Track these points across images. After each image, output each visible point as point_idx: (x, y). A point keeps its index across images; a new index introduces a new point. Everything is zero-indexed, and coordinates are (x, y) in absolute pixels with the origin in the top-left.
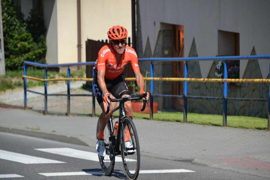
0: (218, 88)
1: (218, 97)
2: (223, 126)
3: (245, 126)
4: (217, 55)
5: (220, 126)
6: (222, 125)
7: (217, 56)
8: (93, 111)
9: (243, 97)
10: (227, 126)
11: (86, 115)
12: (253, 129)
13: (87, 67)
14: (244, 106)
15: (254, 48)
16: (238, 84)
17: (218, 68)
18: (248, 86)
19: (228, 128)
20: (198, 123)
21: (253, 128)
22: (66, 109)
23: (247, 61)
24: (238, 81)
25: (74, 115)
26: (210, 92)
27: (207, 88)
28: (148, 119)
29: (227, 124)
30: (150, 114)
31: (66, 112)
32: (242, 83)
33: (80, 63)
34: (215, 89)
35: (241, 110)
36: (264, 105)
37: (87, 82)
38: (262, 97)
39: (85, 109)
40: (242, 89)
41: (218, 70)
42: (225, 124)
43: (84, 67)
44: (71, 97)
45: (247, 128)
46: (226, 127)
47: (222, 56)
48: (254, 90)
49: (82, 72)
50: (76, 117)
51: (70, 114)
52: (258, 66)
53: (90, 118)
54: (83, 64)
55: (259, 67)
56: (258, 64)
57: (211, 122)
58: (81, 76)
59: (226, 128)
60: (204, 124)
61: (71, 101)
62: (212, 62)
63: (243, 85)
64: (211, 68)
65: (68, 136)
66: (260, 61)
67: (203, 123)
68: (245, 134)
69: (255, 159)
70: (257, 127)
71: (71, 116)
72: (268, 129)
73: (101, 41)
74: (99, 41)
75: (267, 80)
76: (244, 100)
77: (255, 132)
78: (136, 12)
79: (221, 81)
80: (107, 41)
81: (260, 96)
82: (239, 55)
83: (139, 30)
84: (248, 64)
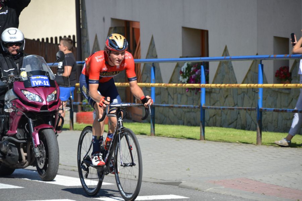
0: (182, 94)
1: (194, 106)
2: (200, 140)
3: (226, 140)
5: (196, 139)
6: (199, 138)
7: (180, 57)
9: (214, 104)
10: (205, 139)
14: (214, 115)
15: (226, 47)
16: (207, 90)
17: (183, 71)
20: (169, 136)
21: (237, 142)
23: (218, 63)
24: (219, 86)
26: (173, 99)
27: (169, 94)
29: (206, 137)
34: (179, 96)
35: (211, 119)
36: (239, 113)
38: (237, 104)
40: (212, 95)
42: (203, 137)
45: (229, 142)
46: (204, 141)
47: (187, 57)
48: (227, 96)
52: (231, 68)
55: (232, 70)
56: (232, 67)
57: (183, 135)
59: (205, 142)
60: (176, 138)
62: (175, 64)
63: (213, 90)
64: (174, 72)
66: (233, 63)
67: (174, 136)
69: (256, 181)
70: (240, 140)
72: (257, 143)
73: (36, 39)
74: (34, 40)
75: (256, 85)
76: (227, 108)
77: (243, 147)
78: (80, 6)
79: (198, 86)
80: (43, 39)
81: (234, 104)
82: (208, 56)
83: (85, 27)
84: (219, 66)
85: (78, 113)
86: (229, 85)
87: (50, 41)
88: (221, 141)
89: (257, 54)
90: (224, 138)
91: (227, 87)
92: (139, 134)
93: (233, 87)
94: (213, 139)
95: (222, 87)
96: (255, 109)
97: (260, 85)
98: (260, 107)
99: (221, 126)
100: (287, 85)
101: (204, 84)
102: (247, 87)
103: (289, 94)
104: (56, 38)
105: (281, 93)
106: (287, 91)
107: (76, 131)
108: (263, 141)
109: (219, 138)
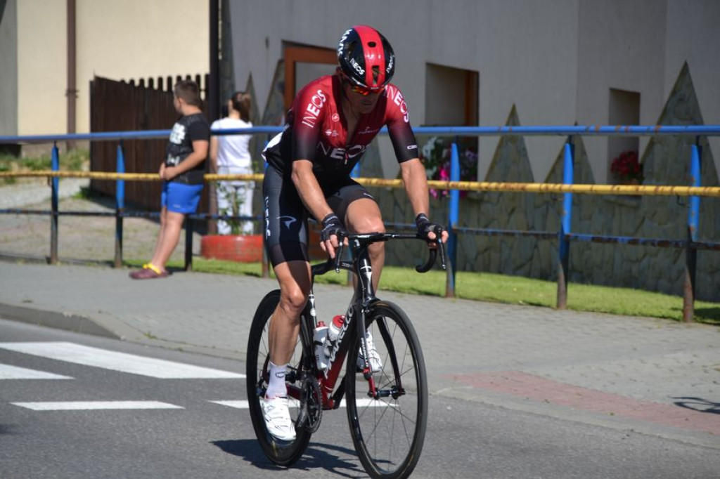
2: (447, 295)
3: (499, 298)
4: (423, 123)
5: (438, 295)
6: (443, 292)
7: (422, 126)
8: (117, 252)
9: (486, 226)
10: (454, 296)
11: (98, 262)
12: (520, 304)
13: (93, 145)
14: (486, 250)
15: (514, 109)
16: (474, 196)
17: (424, 154)
18: (498, 201)
19: (458, 300)
20: (384, 288)
21: (521, 302)
22: (48, 247)
23: (495, 140)
24: (486, 188)
25: (66, 262)
26: (404, 213)
27: (396, 203)
28: (256, 275)
29: (457, 293)
30: (263, 263)
31: (48, 254)
32: (486, 192)
33: (72, 135)
36: (536, 246)
37: (93, 181)
38: (533, 228)
39: (90, 249)
40: (484, 207)
41: (426, 159)
43: (86, 146)
44: (60, 218)
45: (503, 302)
46: (453, 299)
47: (435, 126)
48: (513, 210)
49: (77, 157)
50: (74, 268)
51: (57, 260)
52: (522, 152)
53: (108, 270)
54: (83, 138)
55: (525, 155)
56: (524, 149)
57: (415, 287)
58: (77, 166)
59: (454, 302)
60: (398, 291)
61: (61, 228)
63: (486, 197)
65: (66, 313)
66: (528, 140)
67: (395, 287)
68: (503, 316)
69: (539, 377)
70: (528, 299)
71: (59, 264)
72: (558, 306)
73: (127, 81)
74: (123, 82)
75: (558, 186)
76: (501, 233)
77: (527, 311)
78: (220, 13)
79: (444, 186)
80: (142, 81)
81: (528, 225)
82: (477, 124)
83: (228, 58)
84: (500, 147)
85: (206, 237)
86: (505, 187)
87: (156, 86)
88: (492, 300)
89: (576, 124)
90: (497, 295)
91: (503, 188)
92: (326, 282)
93: (513, 189)
94: (474, 296)
95: (491, 189)
96: (556, 236)
97: (566, 187)
98: (567, 231)
99: (500, 272)
100: (618, 189)
101: (457, 180)
102: (540, 189)
103: (637, 208)
104: (170, 79)
105: (621, 205)
106: (633, 203)
107: (197, 274)
108: (569, 302)
109: (487, 294)
